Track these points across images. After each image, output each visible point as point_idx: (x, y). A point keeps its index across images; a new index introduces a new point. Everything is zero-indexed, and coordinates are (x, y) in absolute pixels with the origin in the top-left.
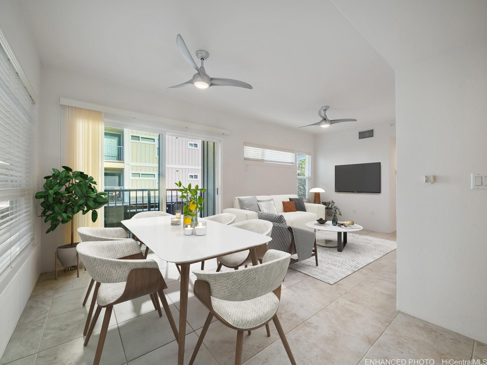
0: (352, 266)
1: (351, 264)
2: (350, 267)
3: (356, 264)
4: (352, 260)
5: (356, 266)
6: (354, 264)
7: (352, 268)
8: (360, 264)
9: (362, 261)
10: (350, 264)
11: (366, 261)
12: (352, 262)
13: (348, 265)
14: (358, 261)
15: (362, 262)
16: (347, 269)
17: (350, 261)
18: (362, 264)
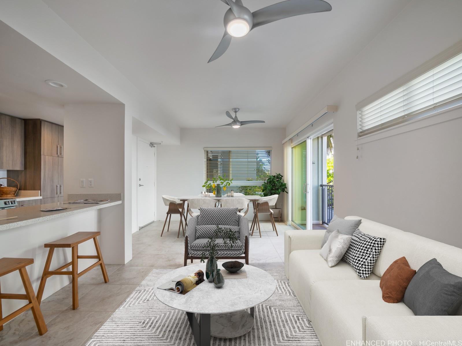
0: (144, 291)
1: (147, 294)
2: (147, 289)
3: (141, 296)
4: (148, 300)
5: (140, 292)
6: (143, 295)
7: (143, 288)
8: (134, 299)
9: (134, 304)
10: (148, 292)
11: (126, 307)
12: (148, 298)
13: (149, 291)
14: (139, 303)
15: (132, 303)
16: (148, 285)
17: (151, 299)
18: (132, 300)
